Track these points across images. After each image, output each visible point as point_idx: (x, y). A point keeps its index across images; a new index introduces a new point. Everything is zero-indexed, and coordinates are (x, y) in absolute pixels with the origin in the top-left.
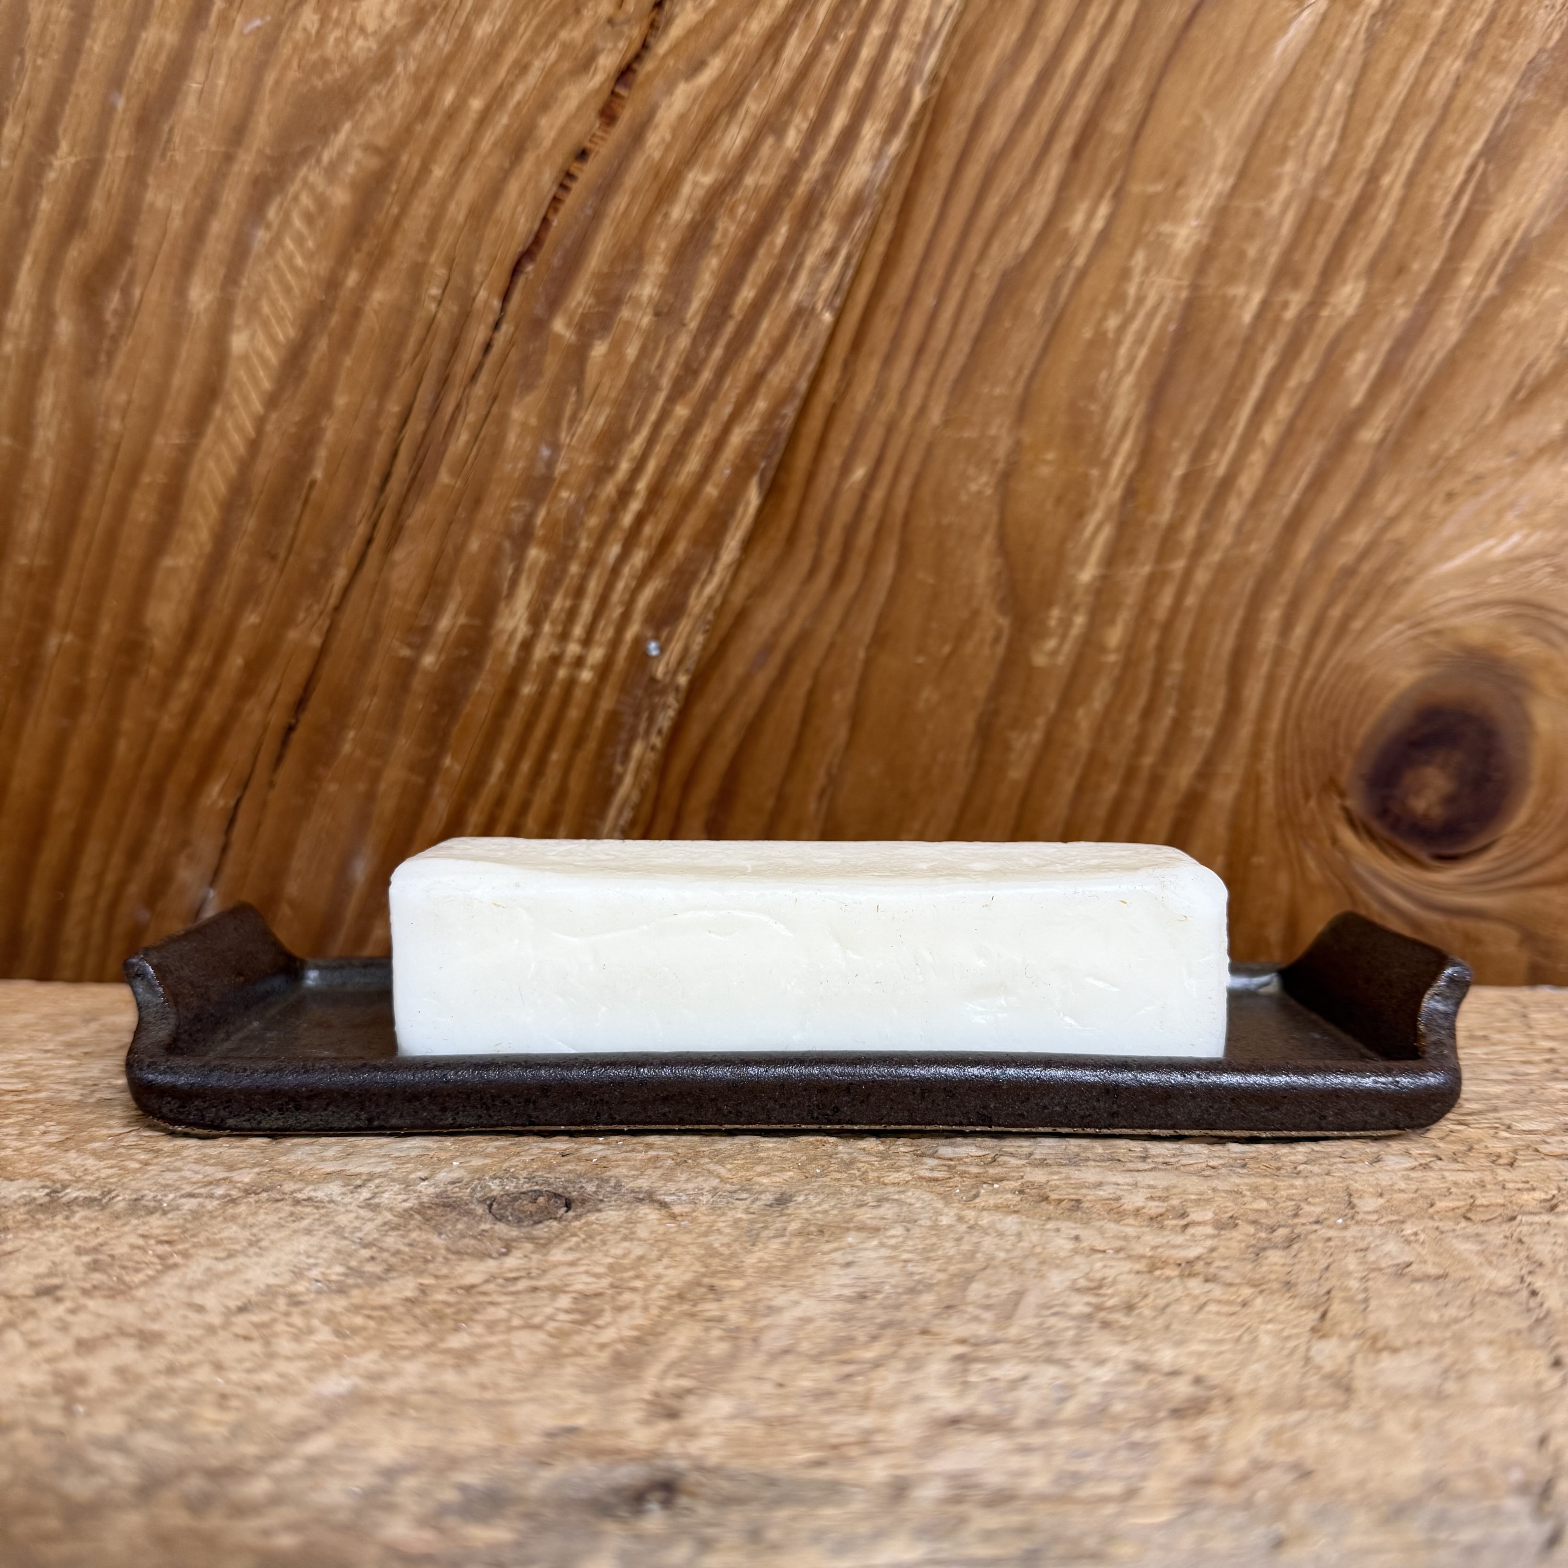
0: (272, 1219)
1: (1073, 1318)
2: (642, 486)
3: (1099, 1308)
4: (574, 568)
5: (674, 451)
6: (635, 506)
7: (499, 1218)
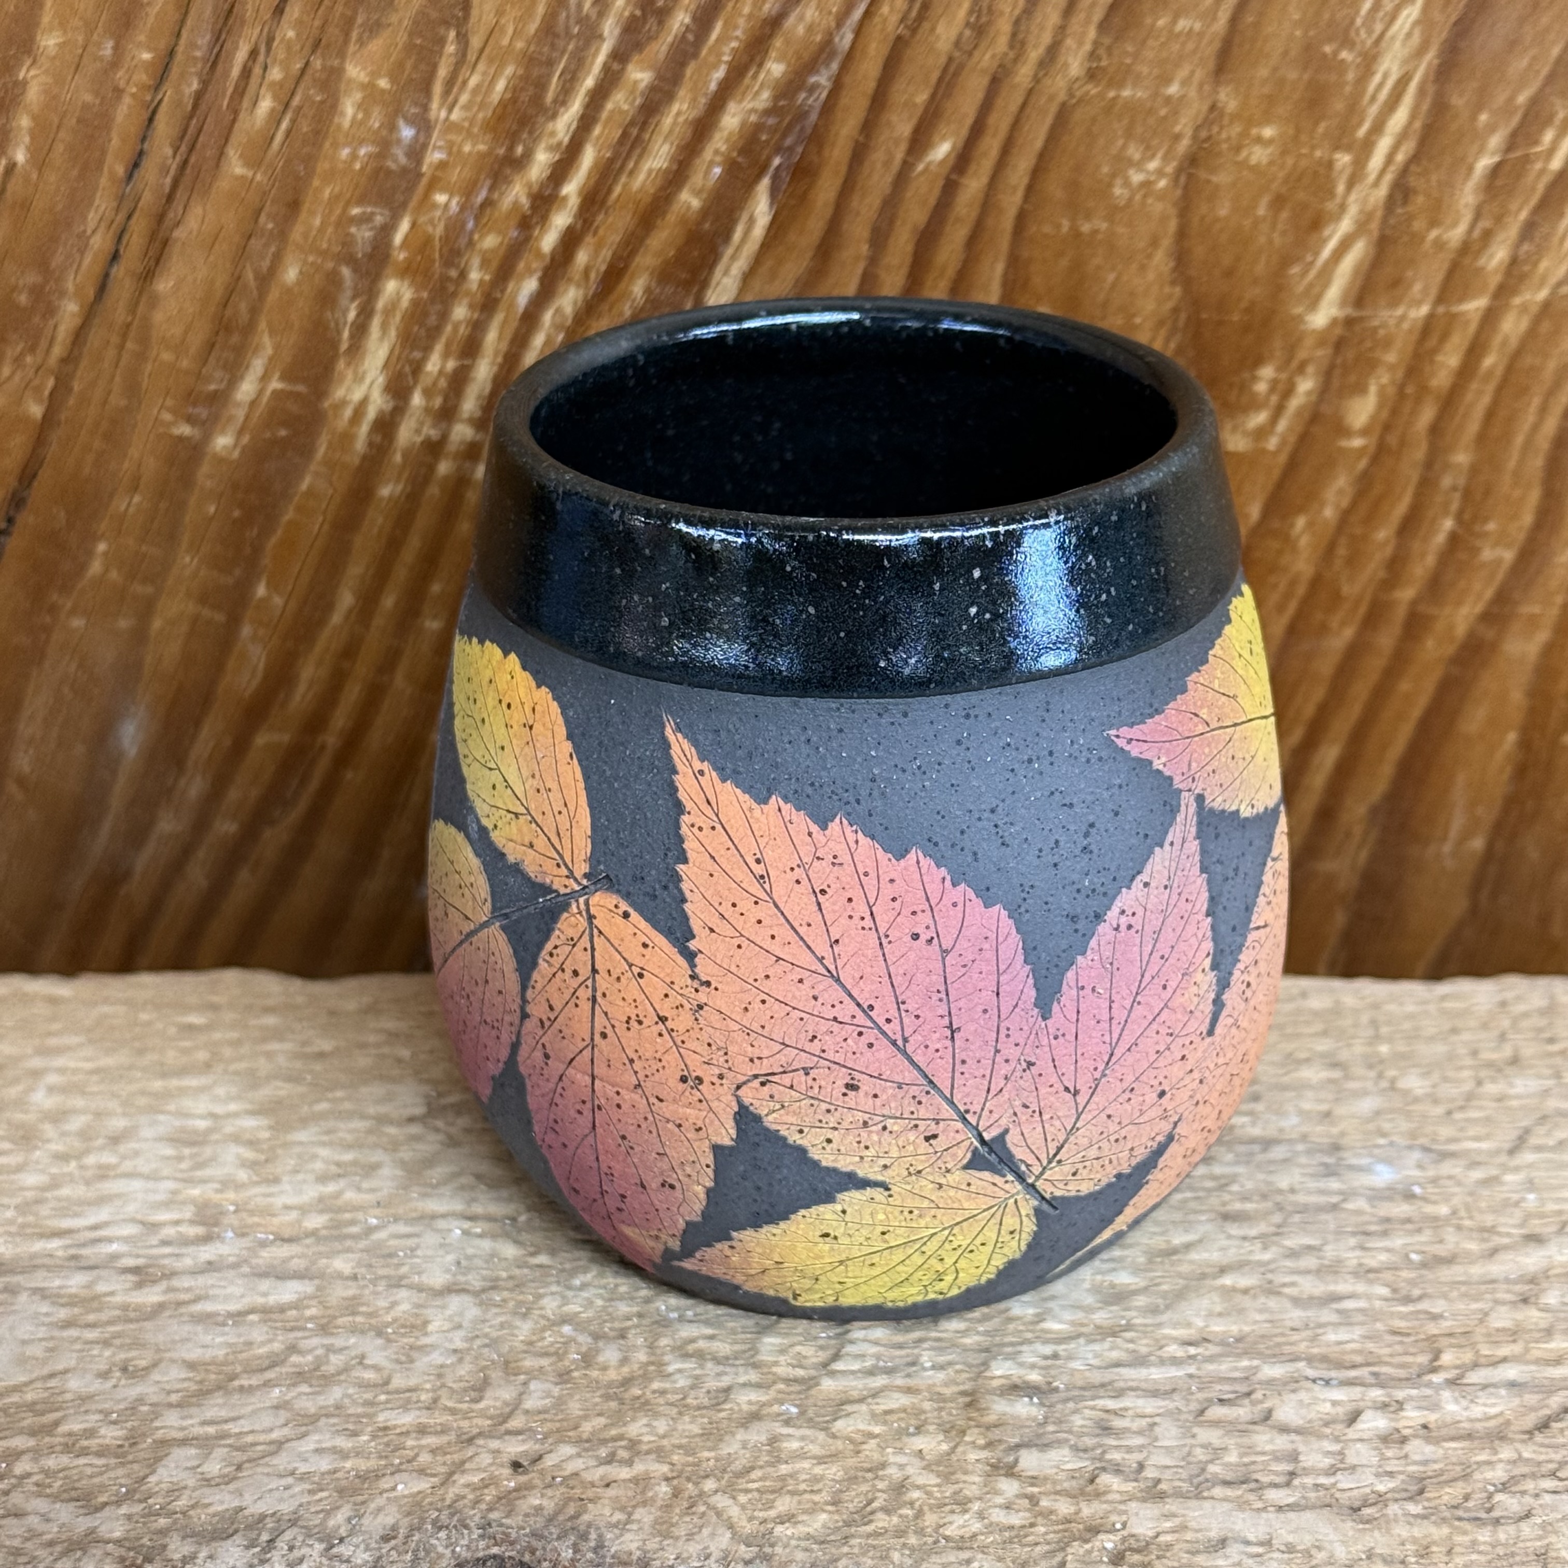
2: (571, 189)
4: (460, 312)
5: (625, 135)
6: (561, 220)
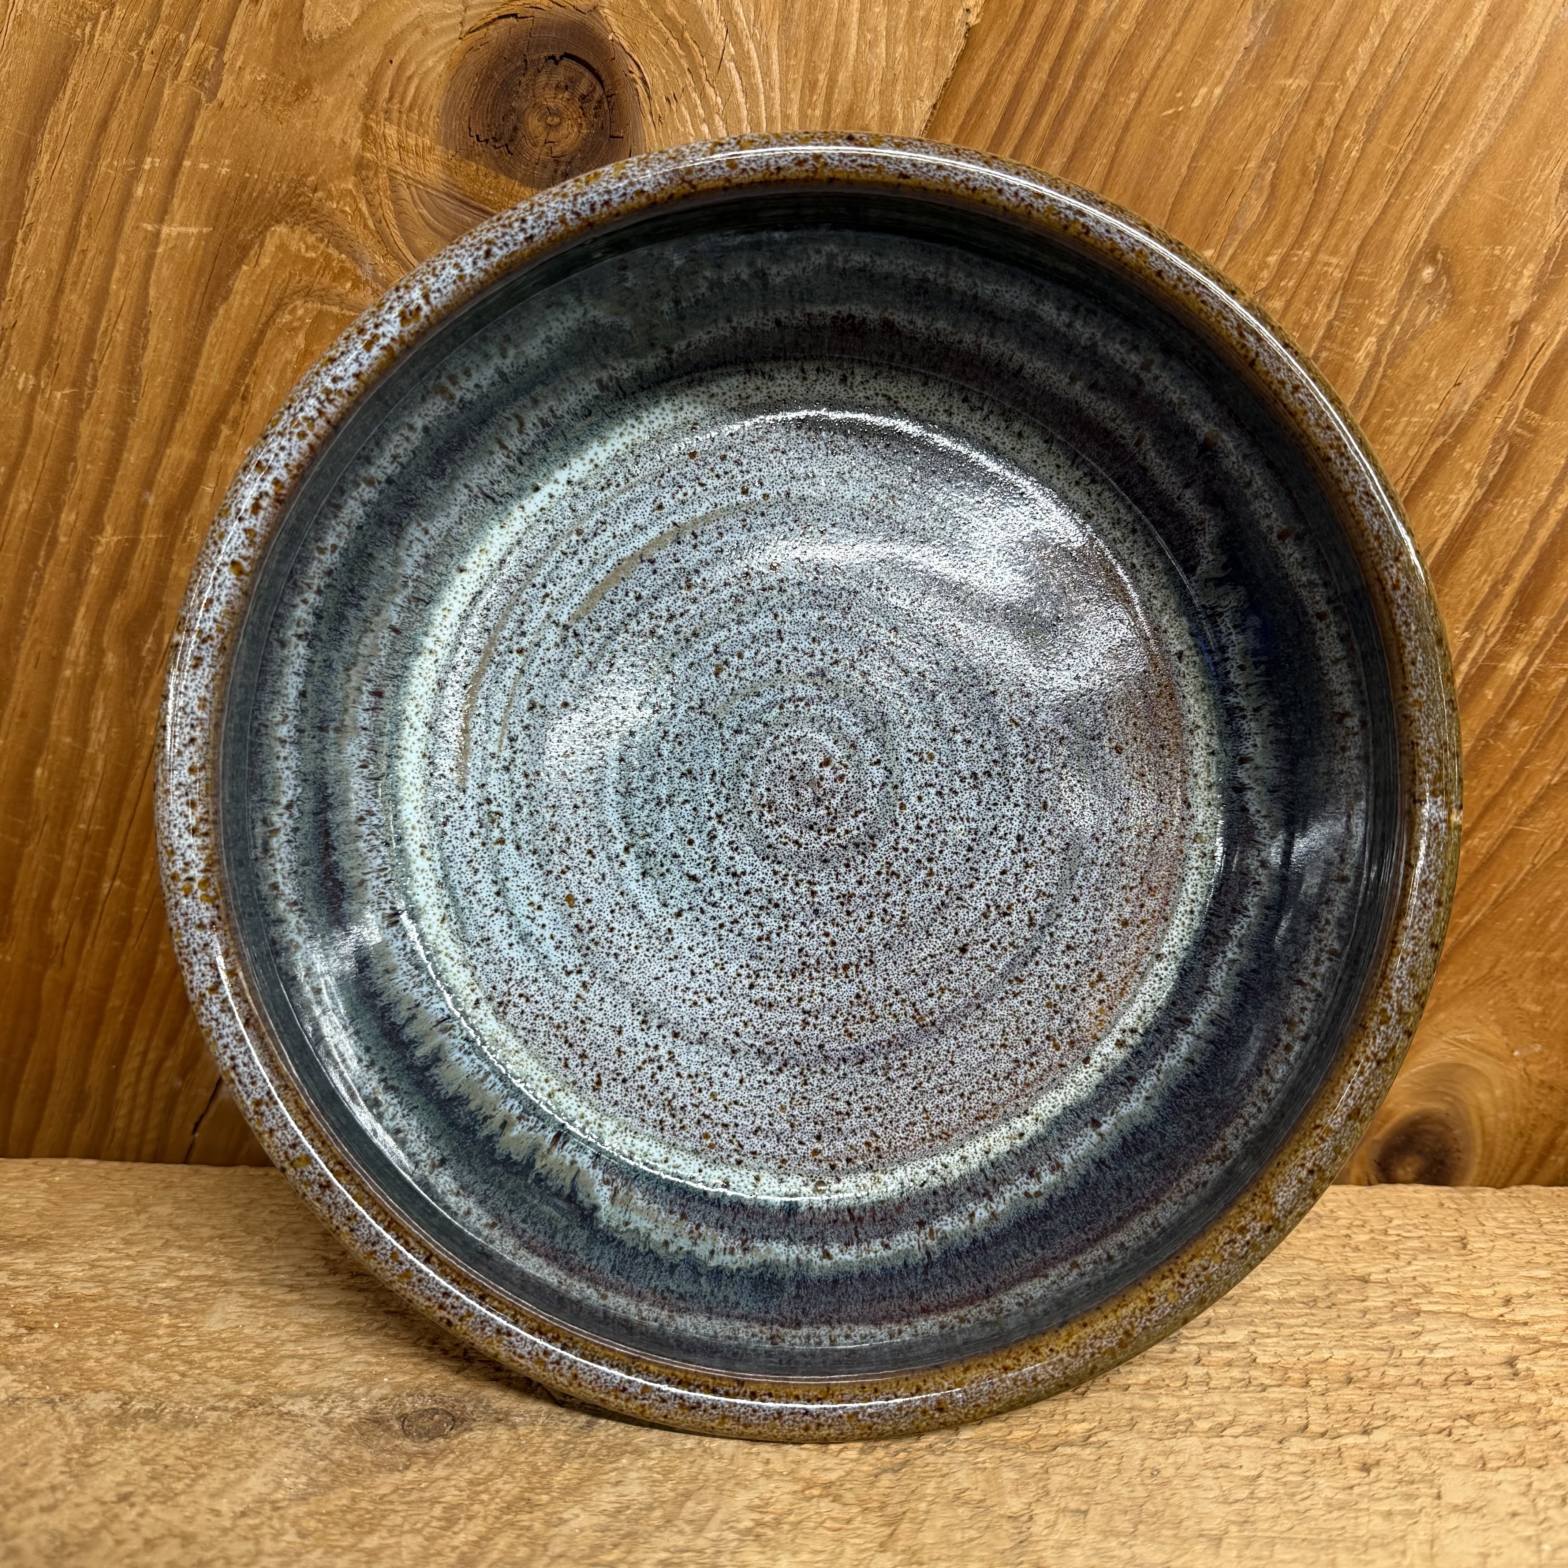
0: (265, 1432)
1: (739, 1532)
3: (759, 1523)
7: (407, 1434)
